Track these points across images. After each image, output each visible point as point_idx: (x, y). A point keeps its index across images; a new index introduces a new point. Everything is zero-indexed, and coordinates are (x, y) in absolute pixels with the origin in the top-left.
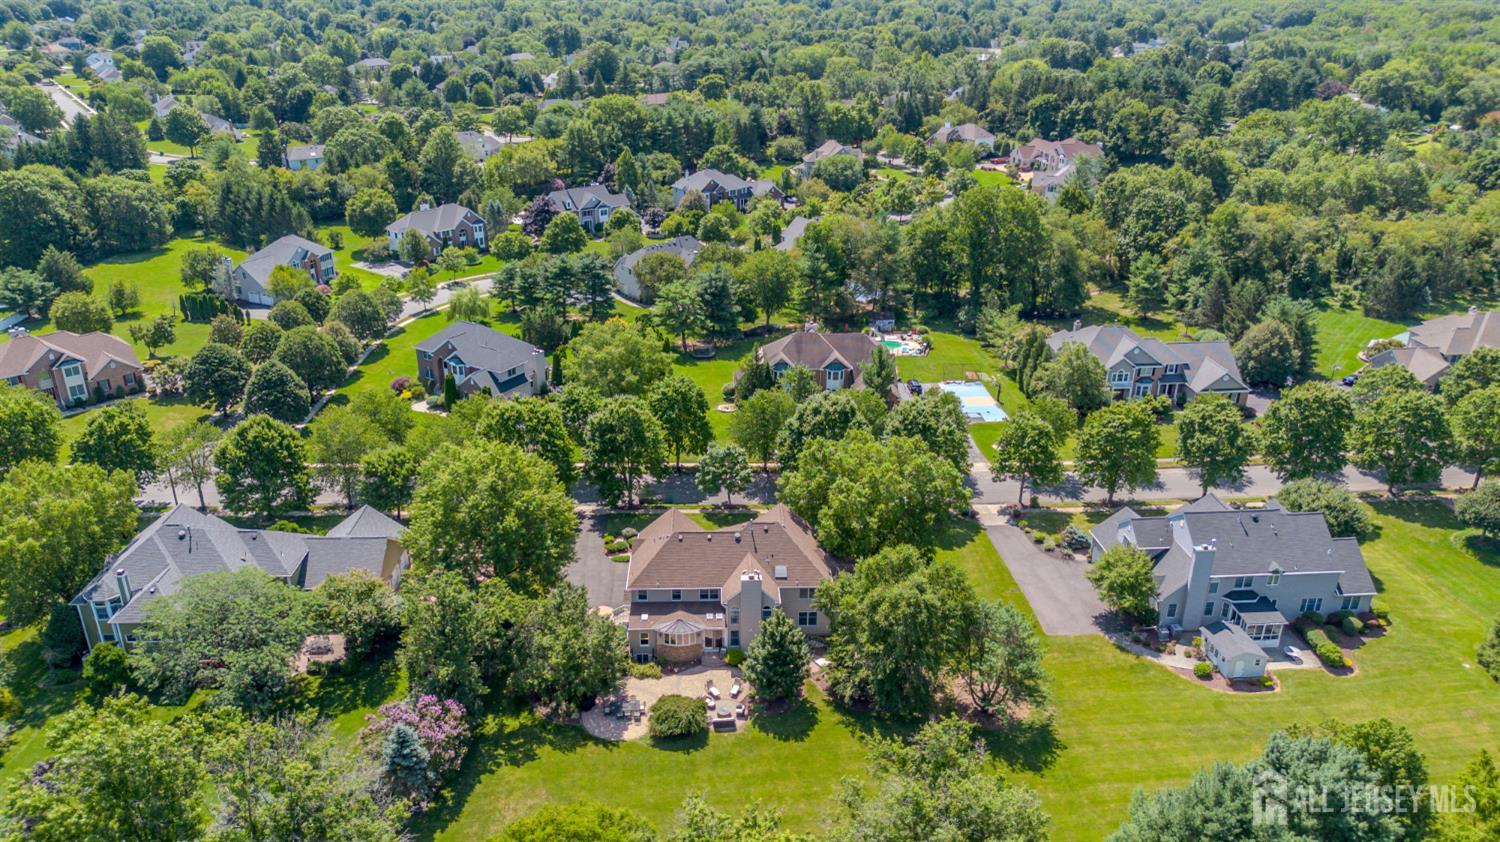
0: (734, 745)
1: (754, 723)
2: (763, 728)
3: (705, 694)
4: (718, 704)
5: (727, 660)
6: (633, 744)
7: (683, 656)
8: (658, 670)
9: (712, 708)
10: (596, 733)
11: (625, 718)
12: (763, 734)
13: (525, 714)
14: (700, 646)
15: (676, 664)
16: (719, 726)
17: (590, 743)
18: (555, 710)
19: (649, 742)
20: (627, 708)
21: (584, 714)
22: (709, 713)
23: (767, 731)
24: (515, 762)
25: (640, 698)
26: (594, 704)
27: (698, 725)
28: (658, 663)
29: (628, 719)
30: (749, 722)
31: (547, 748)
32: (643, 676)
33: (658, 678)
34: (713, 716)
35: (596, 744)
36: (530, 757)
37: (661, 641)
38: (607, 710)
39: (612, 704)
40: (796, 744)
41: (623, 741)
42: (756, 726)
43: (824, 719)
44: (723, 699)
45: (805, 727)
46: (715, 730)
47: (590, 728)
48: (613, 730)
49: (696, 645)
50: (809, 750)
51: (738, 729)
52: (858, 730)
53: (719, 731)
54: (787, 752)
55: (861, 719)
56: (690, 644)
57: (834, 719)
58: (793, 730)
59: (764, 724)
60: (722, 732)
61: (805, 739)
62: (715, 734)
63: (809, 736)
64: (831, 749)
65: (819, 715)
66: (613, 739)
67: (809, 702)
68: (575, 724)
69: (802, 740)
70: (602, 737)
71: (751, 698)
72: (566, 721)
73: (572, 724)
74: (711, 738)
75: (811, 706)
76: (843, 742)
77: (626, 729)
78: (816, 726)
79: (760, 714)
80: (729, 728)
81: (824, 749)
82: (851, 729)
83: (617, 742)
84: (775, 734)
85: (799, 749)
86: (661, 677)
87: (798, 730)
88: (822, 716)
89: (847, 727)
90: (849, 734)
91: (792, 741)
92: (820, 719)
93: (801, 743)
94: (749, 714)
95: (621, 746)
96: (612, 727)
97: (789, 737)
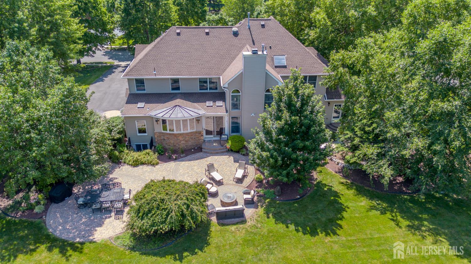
0: (247, 242)
1: (267, 213)
2: (279, 218)
3: (205, 179)
4: (221, 190)
5: (228, 146)
7: (182, 144)
8: (154, 157)
9: (215, 195)
10: (58, 232)
11: (103, 211)
12: (281, 227)
14: (200, 133)
15: (175, 152)
16: (223, 217)
18: (17, 203)
19: (128, 241)
20: (107, 197)
21: (53, 207)
22: (211, 201)
23: (285, 222)
26: (69, 193)
27: (194, 218)
28: (155, 151)
29: (108, 211)
30: (261, 210)
32: (136, 164)
33: (153, 165)
34: (215, 205)
37: (159, 128)
38: (81, 201)
40: (329, 239)
41: (91, 242)
42: (271, 215)
43: (350, 205)
44: (227, 184)
45: (331, 215)
46: (218, 223)
47: (53, 226)
48: (83, 227)
49: (196, 132)
50: (350, 248)
51: (248, 220)
52: (399, 218)
53: (223, 225)
54: (321, 252)
55: (395, 204)
56: (189, 131)
57: (362, 204)
58: (318, 219)
59: (280, 212)
60: (228, 225)
61: (338, 232)
62: (219, 228)
63: (341, 227)
64: (379, 245)
65: (342, 200)
66: (78, 240)
67: (325, 185)
68: (33, 220)
69: (335, 233)
70: (64, 236)
71: (258, 182)
72: (25, 216)
73: (30, 220)
74: (213, 234)
75: (330, 190)
76: (389, 234)
77: (100, 225)
78: (344, 214)
79: (273, 200)
80: (237, 220)
81: (370, 246)
82: (390, 217)
83: (82, 244)
84: (297, 225)
85: (336, 247)
86: (157, 164)
87: (324, 219)
88: (346, 201)
89: (383, 212)
90: (392, 224)
91: (322, 235)
92: (345, 205)
93: (335, 238)
94: (259, 201)
95: (85, 250)
96: (83, 223)
97: (316, 229)
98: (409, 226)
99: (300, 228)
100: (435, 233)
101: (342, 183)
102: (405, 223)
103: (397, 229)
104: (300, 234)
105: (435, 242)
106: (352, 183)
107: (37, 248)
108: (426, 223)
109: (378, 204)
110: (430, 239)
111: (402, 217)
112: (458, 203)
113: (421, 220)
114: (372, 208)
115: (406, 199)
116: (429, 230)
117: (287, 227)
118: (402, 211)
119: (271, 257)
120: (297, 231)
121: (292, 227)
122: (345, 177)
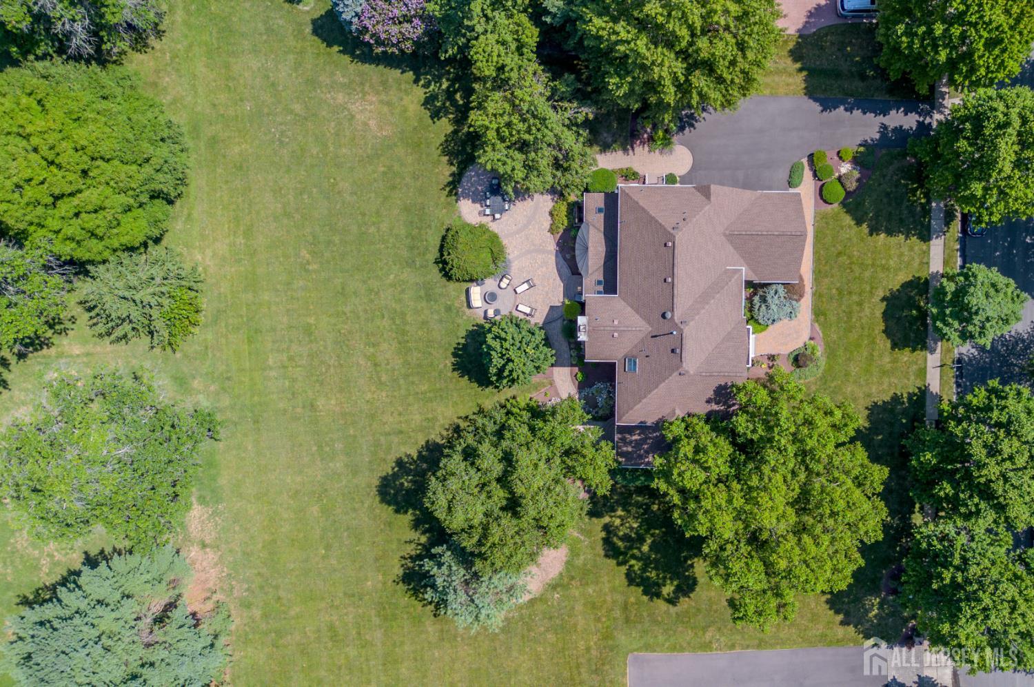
1: (477, 325)
6: (452, 210)
8: (561, 230)
11: (484, 200)
12: (464, 334)
17: (454, 169)
20: (496, 201)
24: (429, 101)
28: (567, 231)
29: (484, 204)
30: (479, 322)
31: (450, 129)
35: (453, 175)
36: (436, 115)
40: (449, 364)
41: (458, 200)
43: (487, 394)
45: (475, 375)
54: (437, 355)
63: (462, 377)
65: (492, 390)
66: (460, 190)
69: (455, 370)
75: (506, 385)
76: (452, 407)
78: (476, 385)
82: (470, 417)
83: (456, 194)
84: (464, 345)
85: (441, 366)
87: (470, 367)
88: (491, 393)
90: (463, 415)
91: (453, 360)
92: (486, 390)
93: (450, 368)
96: (477, 188)
97: (460, 358)
99: (461, 347)
101: (516, 398)
103: (457, 415)
104: (456, 346)
107: (455, 166)
110: (444, 433)
117: (463, 338)
119: (435, 321)
121: (463, 341)
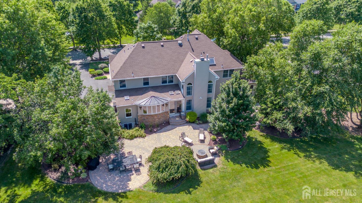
0: (223, 177)
1: (227, 159)
2: (235, 161)
3: (183, 142)
5: (187, 119)
6: (139, 193)
7: (157, 121)
8: (142, 132)
10: (104, 188)
11: (127, 171)
13: (36, 182)
14: (167, 112)
16: (203, 165)
17: (100, 199)
18: (65, 174)
19: (152, 188)
20: (127, 162)
21: (91, 173)
23: (239, 163)
25: (136, 153)
26: (98, 163)
28: (141, 127)
30: (222, 158)
32: (132, 138)
33: (144, 137)
34: (196, 159)
37: (141, 113)
38: (111, 167)
39: (114, 161)
40: (266, 169)
41: (130, 191)
42: (229, 160)
43: (270, 148)
44: (196, 144)
45: (263, 155)
46: (201, 169)
47: (99, 185)
48: (119, 183)
49: (165, 112)
50: (279, 172)
51: (218, 165)
52: (298, 152)
53: (204, 169)
54: (265, 177)
55: (293, 144)
56: (161, 112)
57: (277, 146)
58: (256, 159)
59: (234, 158)
60: (207, 169)
61: (269, 164)
62: (203, 172)
63: (270, 161)
64: (293, 169)
65: (265, 146)
66: (120, 191)
67: (253, 138)
68: (84, 183)
69: (268, 166)
70: (110, 190)
71: (214, 141)
72: (75, 182)
73: (81, 183)
74: (201, 176)
75: (256, 140)
76: (296, 162)
77: (130, 180)
78: (269, 154)
79: (227, 151)
80: (211, 165)
81: (288, 170)
82: (293, 152)
84: (246, 164)
85: (272, 173)
86: (145, 136)
87: (259, 158)
88: (268, 146)
89: (289, 150)
90: (296, 156)
91: (262, 168)
92: (268, 148)
93: (269, 168)
94: (219, 153)
95: (129, 197)
96: (118, 180)
97: (257, 165)
98: (304, 156)
99: (248, 166)
100: (319, 158)
101: (261, 135)
102: (302, 155)
103: (299, 158)
104: (250, 168)
105: (321, 163)
106: (266, 135)
107: (97, 199)
108: (312, 153)
109: (285, 146)
110: (317, 162)
111: (300, 151)
112: (325, 139)
113: (309, 152)
114: (283, 148)
115: (298, 141)
116: (316, 157)
117: (241, 166)
118: (298, 148)
119: (239, 184)
120: (247, 167)
121: (244, 165)
122: (262, 131)
